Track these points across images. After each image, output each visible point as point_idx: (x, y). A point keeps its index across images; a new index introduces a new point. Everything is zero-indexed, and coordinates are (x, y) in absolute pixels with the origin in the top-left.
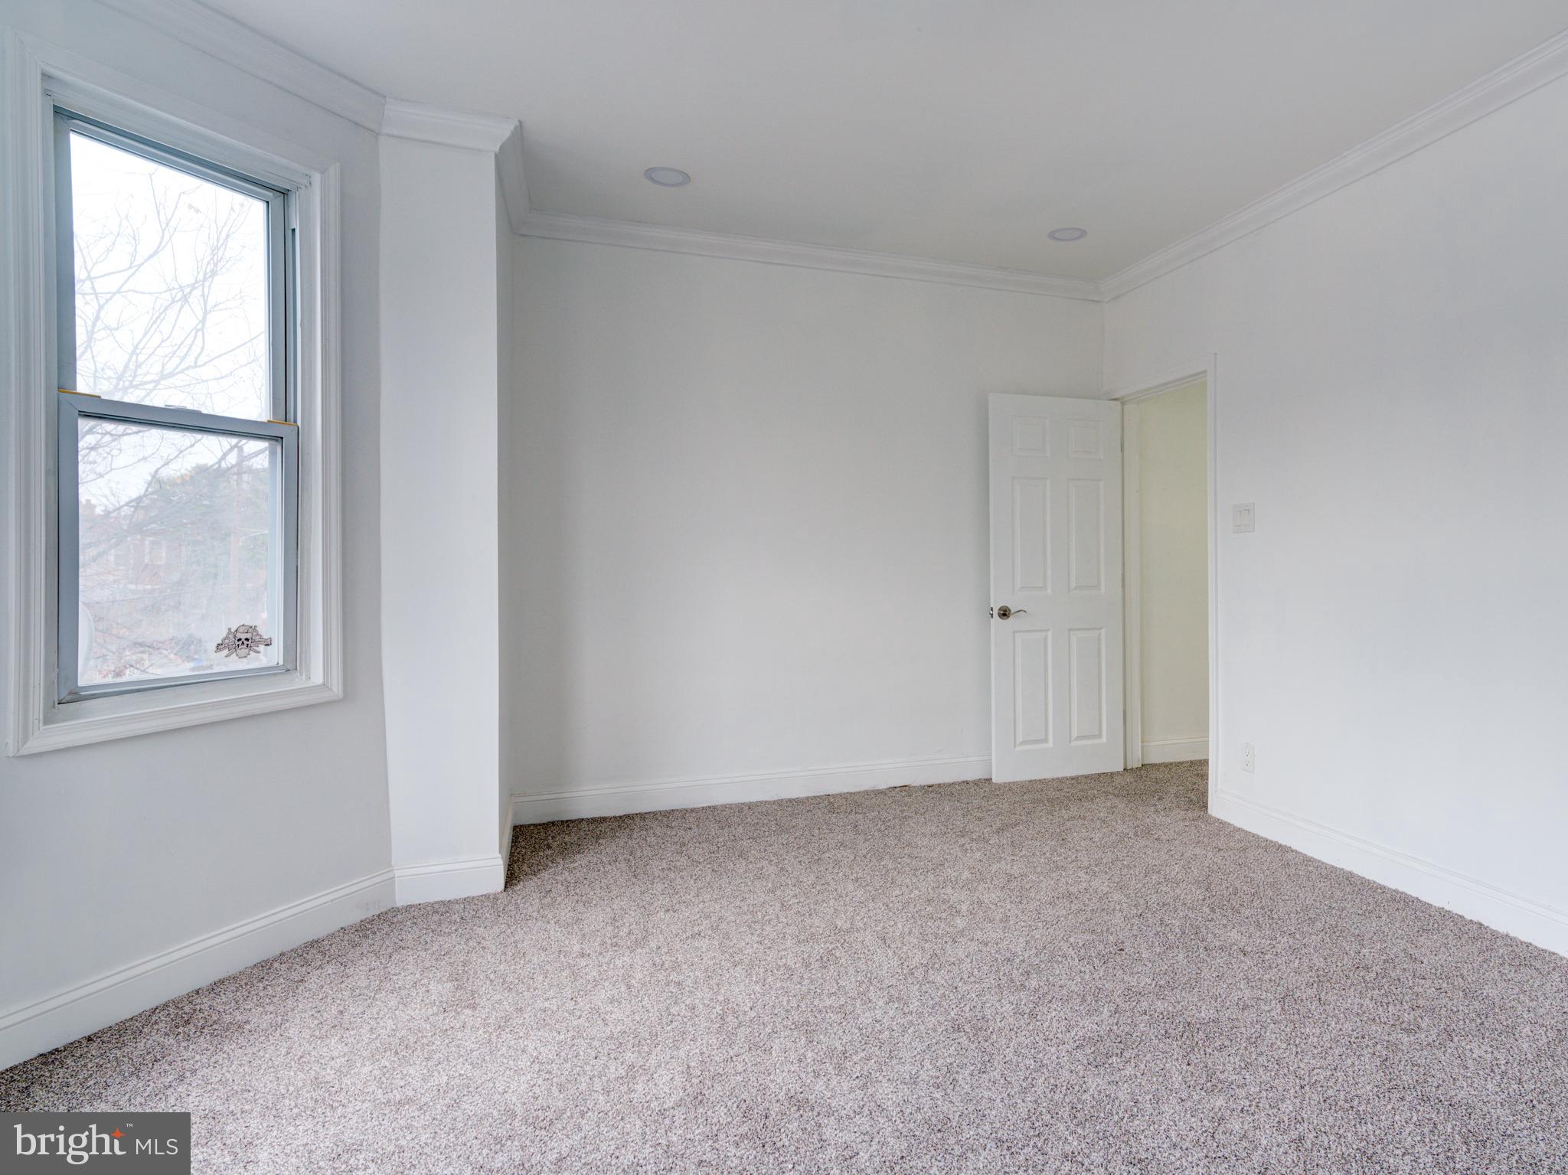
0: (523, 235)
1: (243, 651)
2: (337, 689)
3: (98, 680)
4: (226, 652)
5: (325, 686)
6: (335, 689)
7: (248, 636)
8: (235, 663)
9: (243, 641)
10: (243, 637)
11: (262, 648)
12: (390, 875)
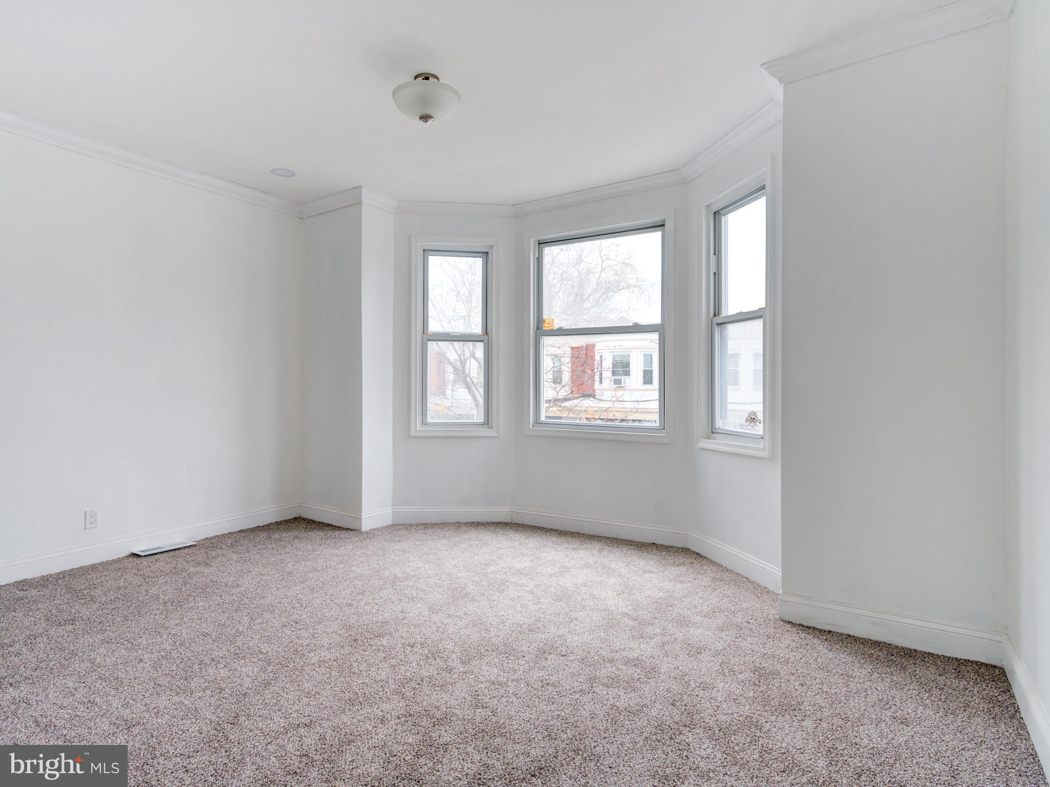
4: (748, 423)
10: (753, 417)
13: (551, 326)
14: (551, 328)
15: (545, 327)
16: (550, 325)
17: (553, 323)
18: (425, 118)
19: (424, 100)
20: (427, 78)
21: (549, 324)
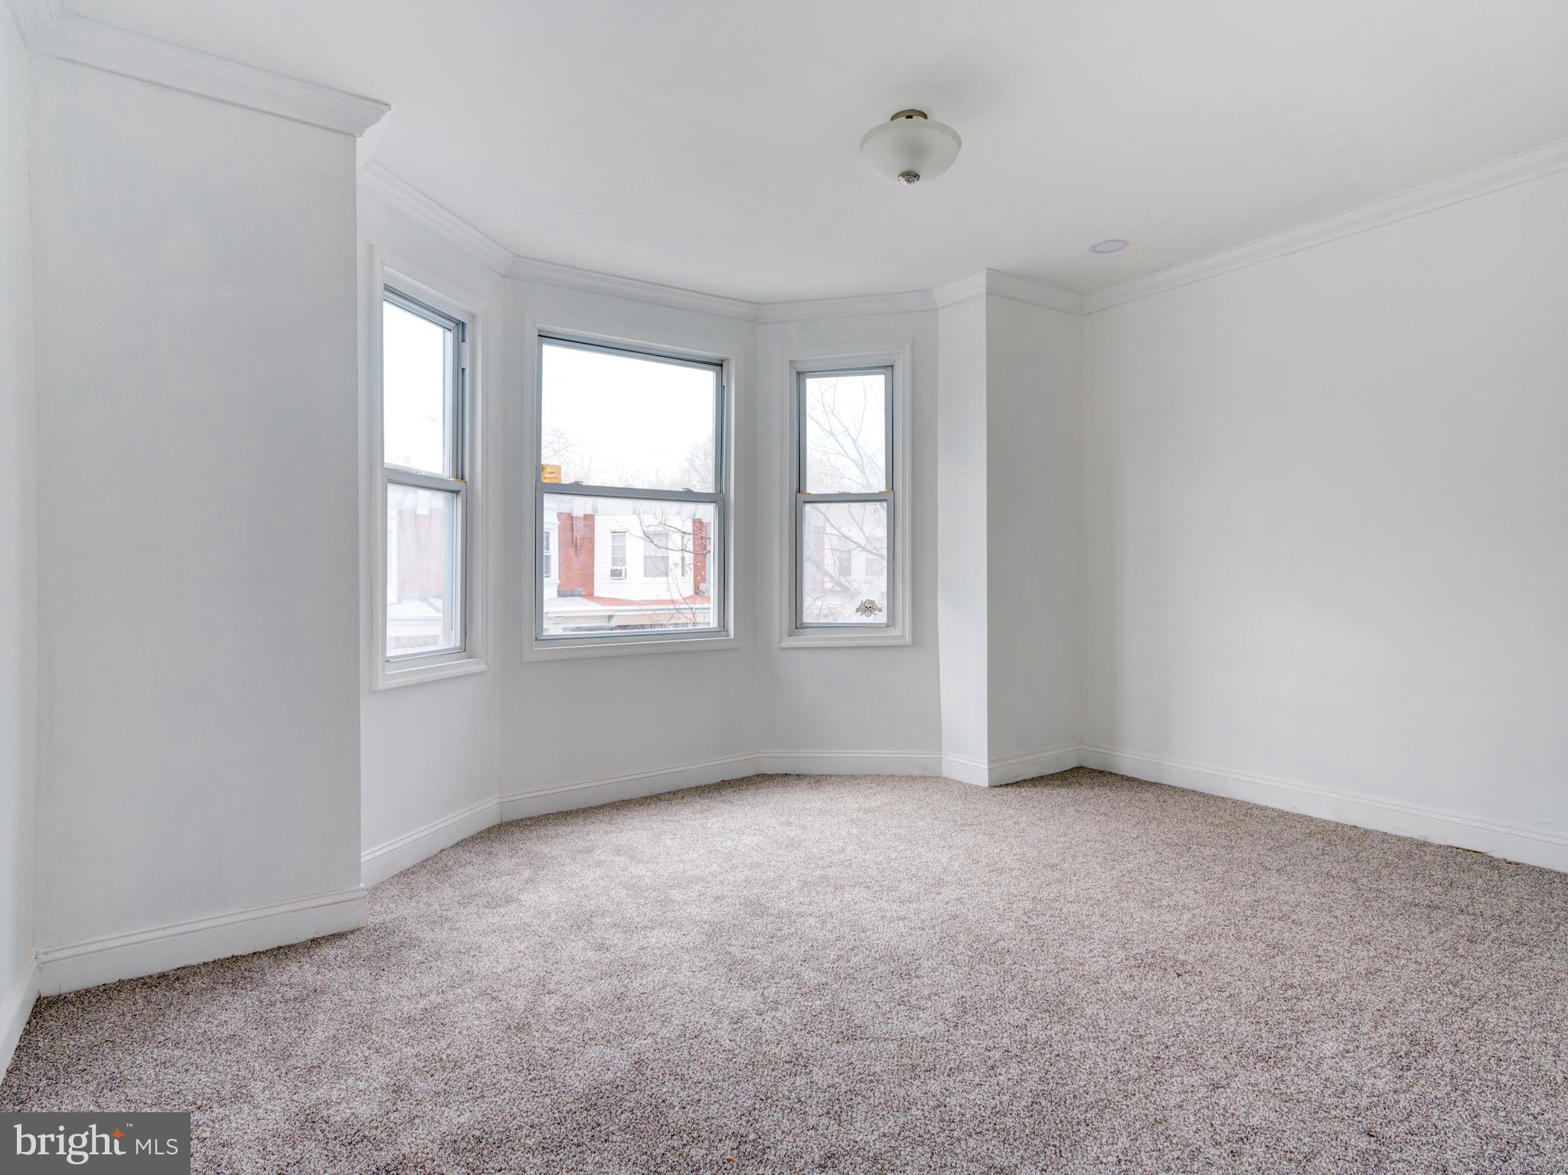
0: (1087, 314)
1: (868, 613)
2: (908, 639)
3: (809, 621)
4: (860, 613)
5: (903, 636)
6: (907, 639)
7: (871, 606)
8: (863, 619)
9: (868, 608)
10: (868, 606)
11: (877, 612)
12: (938, 756)
13: (555, 478)
14: (556, 481)
15: (545, 478)
16: (553, 476)
17: (560, 472)
18: (911, 176)
19: (918, 150)
20: (911, 117)
21: (550, 473)
